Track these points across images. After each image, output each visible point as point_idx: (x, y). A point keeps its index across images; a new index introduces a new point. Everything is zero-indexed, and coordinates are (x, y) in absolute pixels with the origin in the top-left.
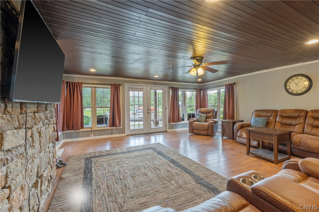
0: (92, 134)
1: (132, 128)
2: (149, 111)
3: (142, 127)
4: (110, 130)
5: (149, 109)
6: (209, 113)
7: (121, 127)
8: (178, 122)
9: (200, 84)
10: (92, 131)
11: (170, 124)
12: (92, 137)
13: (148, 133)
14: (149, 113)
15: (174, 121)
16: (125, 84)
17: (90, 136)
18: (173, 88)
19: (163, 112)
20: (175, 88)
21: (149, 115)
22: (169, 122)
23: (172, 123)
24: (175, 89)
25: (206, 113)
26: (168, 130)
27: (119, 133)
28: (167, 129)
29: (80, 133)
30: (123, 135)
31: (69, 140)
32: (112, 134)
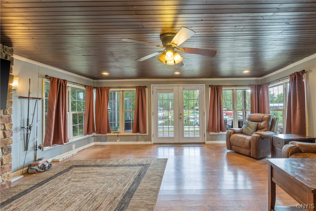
0: (118, 139)
1: (160, 135)
2: (181, 116)
3: (172, 135)
4: (136, 137)
5: (181, 114)
6: (261, 122)
7: (147, 134)
8: (221, 132)
9: (260, 78)
10: (118, 136)
11: (209, 134)
12: (118, 143)
13: (179, 144)
14: (181, 118)
15: (213, 131)
16: (152, 85)
17: (116, 141)
18: (213, 86)
19: (199, 118)
20: (215, 86)
21: (181, 121)
22: (208, 131)
23: (211, 133)
24: (216, 88)
25: (257, 122)
26: (207, 142)
27: (145, 141)
28: (205, 140)
29: (108, 137)
30: (149, 143)
31: (99, 143)
32: (137, 141)
